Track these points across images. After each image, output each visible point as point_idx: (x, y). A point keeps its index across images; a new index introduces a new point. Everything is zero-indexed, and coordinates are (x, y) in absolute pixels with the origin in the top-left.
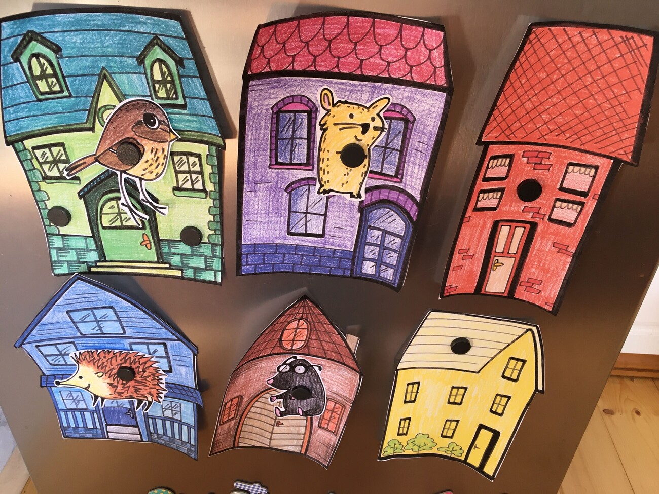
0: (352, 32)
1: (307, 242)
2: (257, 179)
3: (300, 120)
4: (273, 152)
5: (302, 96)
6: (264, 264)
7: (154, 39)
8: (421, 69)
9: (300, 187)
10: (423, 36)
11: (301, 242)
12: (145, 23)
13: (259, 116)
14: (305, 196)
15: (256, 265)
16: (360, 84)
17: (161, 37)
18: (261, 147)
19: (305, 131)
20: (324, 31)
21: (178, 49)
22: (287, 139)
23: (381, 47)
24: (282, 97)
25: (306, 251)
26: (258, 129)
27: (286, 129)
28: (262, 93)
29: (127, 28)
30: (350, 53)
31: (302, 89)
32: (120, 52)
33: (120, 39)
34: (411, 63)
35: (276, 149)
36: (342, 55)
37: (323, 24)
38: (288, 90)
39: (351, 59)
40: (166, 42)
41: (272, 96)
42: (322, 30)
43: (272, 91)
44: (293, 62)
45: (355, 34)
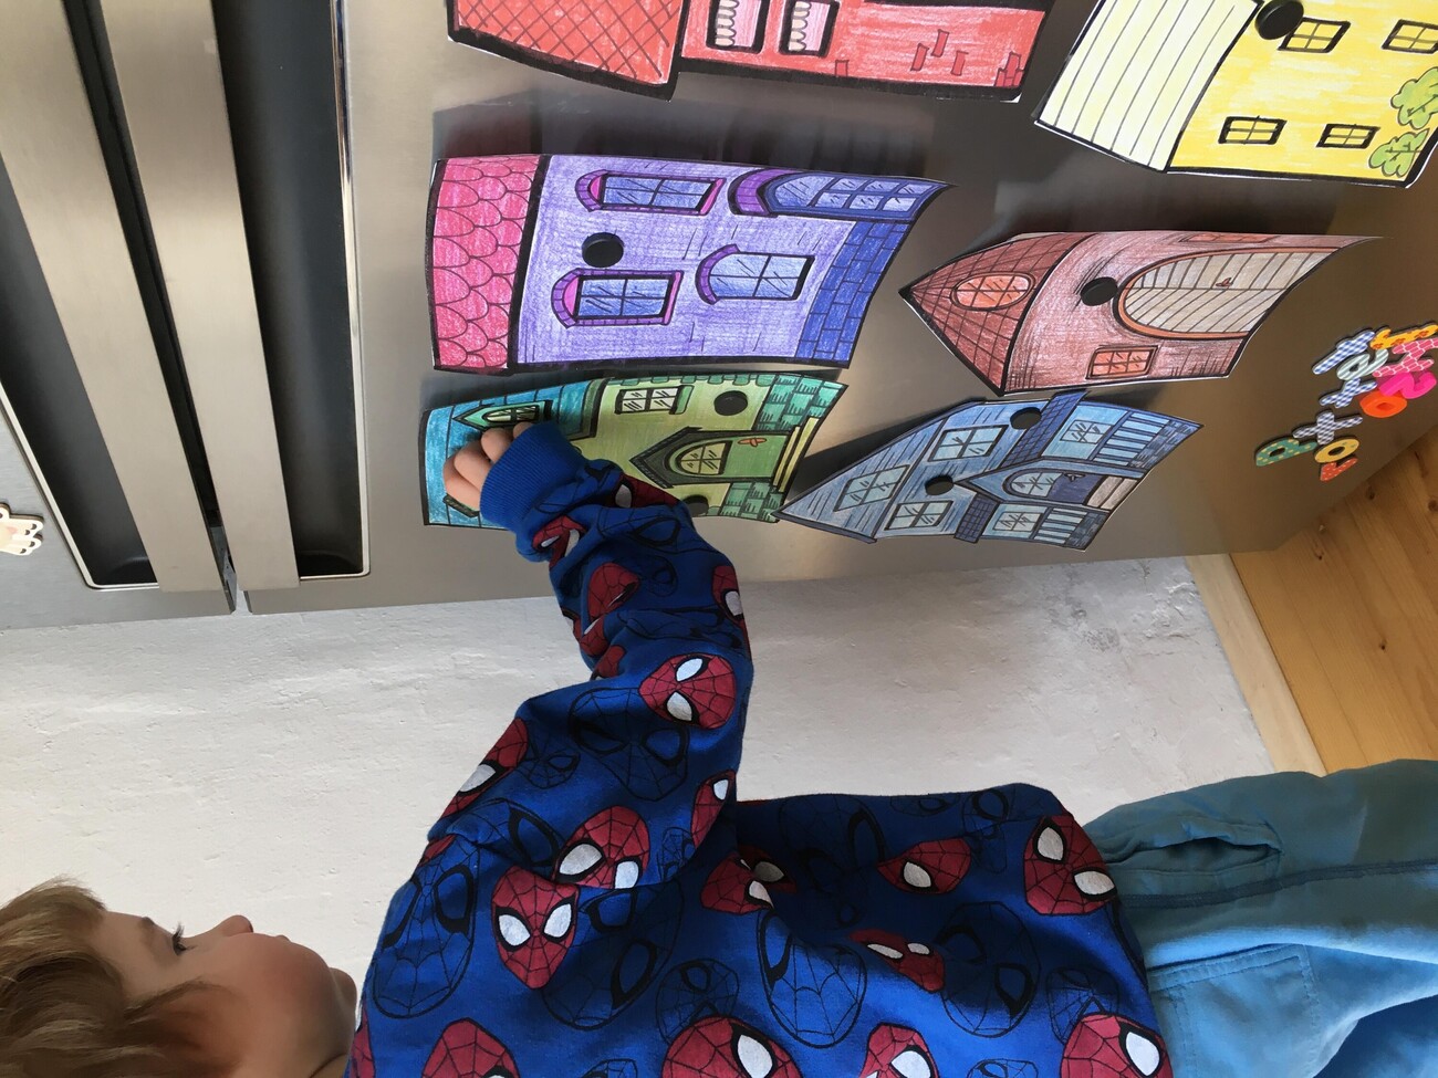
0: (457, 232)
1: (817, 276)
2: (684, 338)
3: (593, 289)
4: (641, 320)
5: (554, 288)
6: (842, 331)
9: (710, 288)
11: (817, 281)
13: (576, 344)
14: (729, 280)
15: (839, 341)
16: (542, 220)
18: (628, 336)
19: (612, 282)
20: (455, 267)
22: (622, 304)
24: (552, 314)
25: (836, 279)
26: (598, 342)
27: (606, 306)
28: (540, 343)
30: (490, 232)
31: (543, 289)
35: (637, 317)
36: (494, 242)
37: (444, 268)
38: (542, 307)
39: (501, 232)
41: (548, 328)
42: (453, 270)
43: (539, 330)
44: (498, 305)
45: (461, 228)
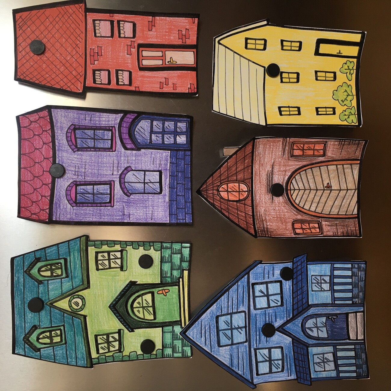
0: (29, 166)
1: (166, 181)
2: (121, 214)
3: (81, 190)
4: (102, 205)
5: (66, 190)
6: (185, 208)
7: (26, 273)
8: (43, 125)
9: (126, 188)
10: (25, 127)
11: (167, 184)
12: (18, 277)
13: (77, 214)
14: (132, 184)
15: (185, 214)
16: (58, 158)
17: (25, 269)
18: (98, 212)
19: (88, 187)
20: (29, 181)
21: (30, 260)
22: (94, 197)
23: (36, 149)
24: (66, 201)
25: (174, 181)
26: (86, 214)
27: (87, 198)
28: (62, 213)
29: (22, 288)
30: (41, 165)
31: (62, 190)
32: (36, 293)
33: (29, 292)
34: (41, 132)
35: (100, 203)
36: (42, 169)
37: (25, 181)
38: (62, 198)
39: (44, 164)
40: (27, 267)
41: (65, 207)
42: (28, 182)
43: (62, 207)
44: (45, 196)
45: (30, 164)
